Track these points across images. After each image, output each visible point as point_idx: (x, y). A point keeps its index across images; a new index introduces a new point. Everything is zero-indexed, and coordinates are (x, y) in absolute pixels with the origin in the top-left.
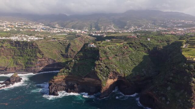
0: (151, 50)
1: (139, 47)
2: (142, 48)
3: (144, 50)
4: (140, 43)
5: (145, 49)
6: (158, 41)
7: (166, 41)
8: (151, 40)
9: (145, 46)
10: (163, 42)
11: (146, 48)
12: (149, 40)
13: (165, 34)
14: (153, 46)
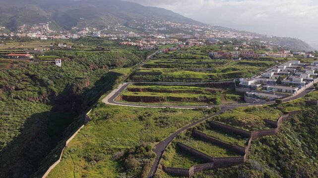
0: (57, 94)
1: (22, 86)
2: (31, 91)
3: (36, 95)
4: (27, 74)
5: (40, 93)
6: (88, 65)
7: (108, 65)
8: (64, 64)
9: (43, 84)
10: (101, 67)
11: (44, 90)
12: (59, 64)
13: (127, 44)
14: (66, 82)
